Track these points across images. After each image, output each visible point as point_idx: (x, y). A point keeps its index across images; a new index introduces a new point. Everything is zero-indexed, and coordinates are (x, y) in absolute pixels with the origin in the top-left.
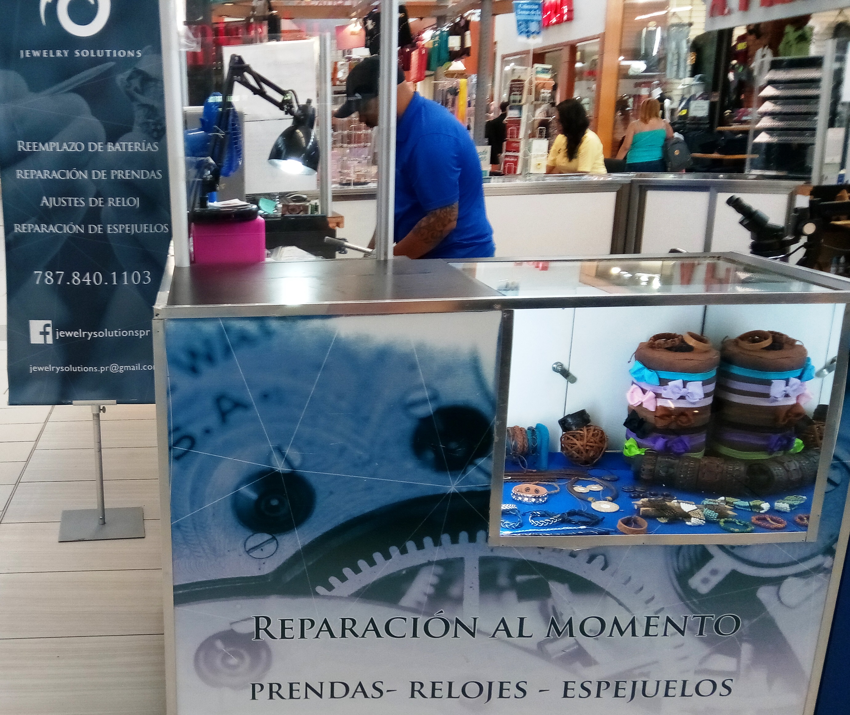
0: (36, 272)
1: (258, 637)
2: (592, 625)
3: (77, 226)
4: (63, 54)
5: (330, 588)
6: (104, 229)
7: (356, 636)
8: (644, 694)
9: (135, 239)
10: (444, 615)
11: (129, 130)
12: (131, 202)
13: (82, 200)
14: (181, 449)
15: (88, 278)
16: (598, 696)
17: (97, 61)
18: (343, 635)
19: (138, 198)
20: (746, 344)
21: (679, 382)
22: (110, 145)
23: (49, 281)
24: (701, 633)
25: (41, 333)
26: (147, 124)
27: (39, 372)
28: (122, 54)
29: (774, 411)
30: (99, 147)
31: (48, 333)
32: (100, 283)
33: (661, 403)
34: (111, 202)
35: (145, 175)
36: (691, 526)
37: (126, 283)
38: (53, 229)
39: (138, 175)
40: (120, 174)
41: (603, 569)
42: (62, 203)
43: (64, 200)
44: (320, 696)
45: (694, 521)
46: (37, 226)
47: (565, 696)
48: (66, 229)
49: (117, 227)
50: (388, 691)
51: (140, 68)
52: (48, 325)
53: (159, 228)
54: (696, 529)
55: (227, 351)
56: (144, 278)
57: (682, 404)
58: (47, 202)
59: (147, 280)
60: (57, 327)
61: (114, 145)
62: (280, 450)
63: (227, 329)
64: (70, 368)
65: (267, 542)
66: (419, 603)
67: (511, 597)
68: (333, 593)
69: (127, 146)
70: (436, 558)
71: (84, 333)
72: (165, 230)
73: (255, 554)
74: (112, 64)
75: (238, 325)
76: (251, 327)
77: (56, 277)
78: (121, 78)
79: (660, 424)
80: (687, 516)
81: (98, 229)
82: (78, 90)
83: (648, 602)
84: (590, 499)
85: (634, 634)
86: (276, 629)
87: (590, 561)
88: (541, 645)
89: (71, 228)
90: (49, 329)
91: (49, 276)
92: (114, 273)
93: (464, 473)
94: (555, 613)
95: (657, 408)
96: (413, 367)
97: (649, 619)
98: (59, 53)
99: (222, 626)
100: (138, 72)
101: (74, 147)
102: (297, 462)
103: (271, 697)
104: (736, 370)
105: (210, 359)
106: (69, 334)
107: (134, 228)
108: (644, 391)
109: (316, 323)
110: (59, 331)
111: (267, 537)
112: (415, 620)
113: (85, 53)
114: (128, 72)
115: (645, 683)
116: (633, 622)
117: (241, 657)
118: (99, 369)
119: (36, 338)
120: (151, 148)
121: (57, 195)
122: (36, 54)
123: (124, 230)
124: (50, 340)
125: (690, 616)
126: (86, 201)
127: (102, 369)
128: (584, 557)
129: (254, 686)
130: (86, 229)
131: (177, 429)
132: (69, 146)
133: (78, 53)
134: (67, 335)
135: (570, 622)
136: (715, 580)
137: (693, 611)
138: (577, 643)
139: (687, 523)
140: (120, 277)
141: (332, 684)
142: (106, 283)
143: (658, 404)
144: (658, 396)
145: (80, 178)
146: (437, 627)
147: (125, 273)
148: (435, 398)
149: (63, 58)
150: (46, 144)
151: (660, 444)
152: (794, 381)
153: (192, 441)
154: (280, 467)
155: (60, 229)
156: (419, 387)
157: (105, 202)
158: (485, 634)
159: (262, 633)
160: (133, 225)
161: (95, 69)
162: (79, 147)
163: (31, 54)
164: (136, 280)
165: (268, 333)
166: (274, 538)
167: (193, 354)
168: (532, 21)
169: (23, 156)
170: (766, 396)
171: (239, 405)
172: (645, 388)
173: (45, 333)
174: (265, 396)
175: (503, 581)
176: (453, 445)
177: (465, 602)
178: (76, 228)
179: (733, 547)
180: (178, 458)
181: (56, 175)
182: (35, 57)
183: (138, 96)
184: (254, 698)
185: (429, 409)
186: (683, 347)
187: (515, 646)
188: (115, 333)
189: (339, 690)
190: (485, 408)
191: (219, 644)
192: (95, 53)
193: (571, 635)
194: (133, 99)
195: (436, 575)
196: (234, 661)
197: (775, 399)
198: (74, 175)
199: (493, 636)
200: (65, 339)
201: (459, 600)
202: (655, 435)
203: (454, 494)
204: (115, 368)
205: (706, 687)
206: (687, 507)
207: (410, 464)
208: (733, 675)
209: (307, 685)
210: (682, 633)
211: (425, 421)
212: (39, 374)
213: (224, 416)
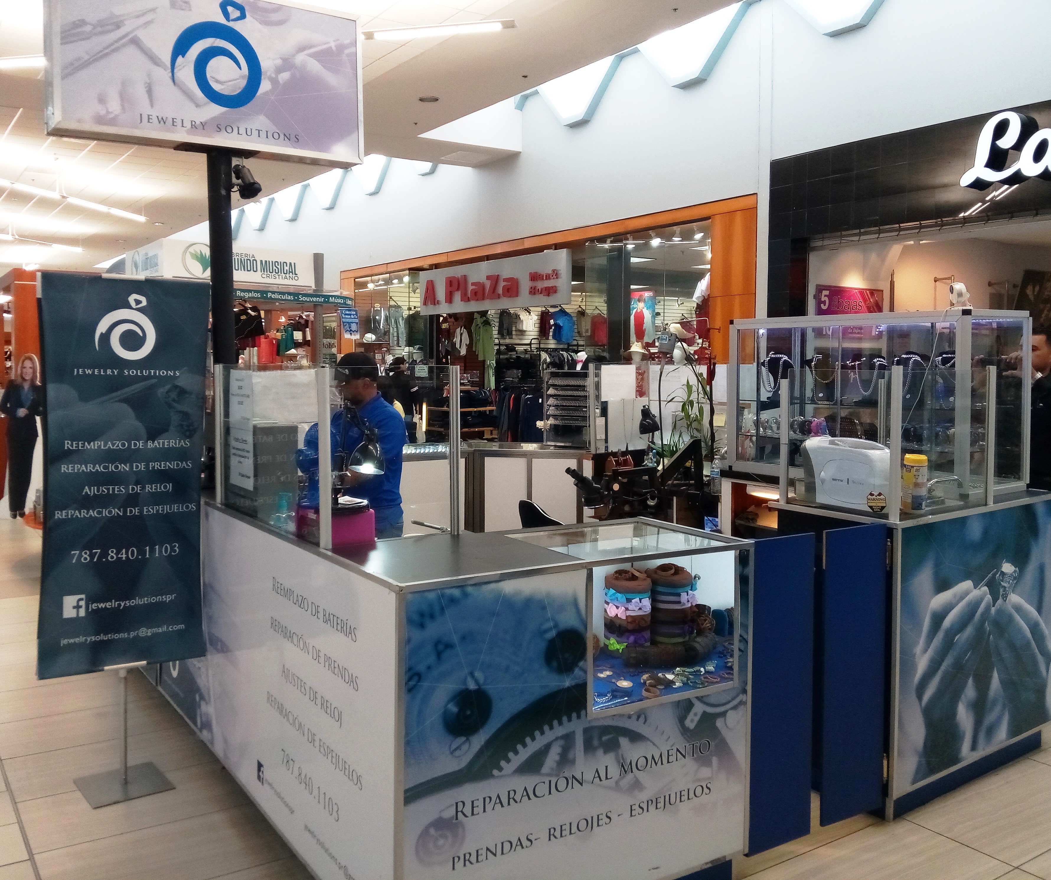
0: (73, 552)
1: (457, 819)
2: (642, 762)
3: (116, 510)
4: (113, 372)
5: (501, 769)
6: (141, 511)
7: (516, 802)
8: (670, 804)
9: (166, 518)
10: (566, 774)
11: (167, 430)
12: (165, 487)
13: (123, 488)
14: (412, 683)
15: (124, 553)
16: (648, 811)
17: (144, 378)
18: (509, 804)
19: (171, 484)
20: (660, 572)
21: (637, 600)
22: (150, 443)
23: (86, 559)
24: (693, 756)
25: (74, 607)
26: (182, 425)
27: (69, 645)
28: (163, 373)
29: (683, 611)
30: (140, 444)
31: (81, 607)
32: (134, 558)
33: (629, 613)
34: (148, 488)
35: (178, 465)
36: (676, 688)
37: (157, 555)
38: (93, 513)
39: (172, 465)
40: (157, 466)
41: (645, 723)
42: (103, 491)
43: (105, 488)
44: (495, 855)
45: (678, 684)
46: (77, 512)
47: (631, 816)
48: (105, 513)
49: (153, 509)
50: (536, 840)
51: (178, 384)
52: (81, 599)
53: (187, 507)
54: (679, 689)
55: (442, 610)
56: (173, 550)
57: (640, 613)
58: (88, 491)
59: (175, 551)
60: (90, 600)
61: (153, 443)
62: (472, 674)
63: (443, 595)
64: (102, 637)
65: (463, 743)
66: (552, 769)
67: (600, 752)
68: (503, 772)
69: (163, 443)
70: (560, 734)
71: (117, 603)
72: (192, 508)
73: (457, 753)
74: (154, 381)
75: (448, 592)
76: (456, 593)
77: (92, 556)
78: (161, 392)
79: (630, 627)
80: (672, 682)
81: (136, 511)
82: (126, 400)
83: (667, 740)
84: (613, 681)
85: (662, 764)
86: (467, 810)
87: (638, 719)
88: (617, 783)
89: (110, 512)
90: (82, 603)
91: (86, 555)
92: (148, 548)
93: (573, 673)
94: (623, 759)
95: (627, 616)
96: (544, 608)
97: (668, 751)
98: (109, 372)
99: (433, 816)
100: (176, 387)
101: (118, 445)
102: (481, 681)
103: (465, 865)
104: (660, 589)
105: (432, 616)
106: (102, 605)
107: (167, 508)
108: (617, 607)
109: (493, 586)
110: (92, 604)
111: (463, 739)
112: (550, 782)
113: (133, 372)
114: (168, 387)
115: (670, 795)
116: (661, 756)
117: (445, 837)
118: (129, 634)
119: (69, 612)
120: (183, 444)
121: (99, 484)
122: (89, 372)
123: (158, 511)
124: (82, 613)
125: (687, 745)
126: (127, 488)
127: (132, 634)
128: (634, 717)
129: (454, 858)
130: (125, 512)
131: (410, 669)
132: (113, 445)
133: (127, 373)
134: (100, 607)
135: (631, 763)
136: (697, 719)
137: (689, 742)
138: (635, 777)
139: (674, 686)
140: (152, 551)
141: (502, 843)
142: (140, 557)
143: (627, 615)
144: (627, 609)
145: (122, 470)
146: (562, 784)
147: (157, 547)
148: (556, 626)
149: (113, 376)
150: (92, 443)
151: (632, 638)
152: (690, 592)
153: (419, 676)
154: (472, 686)
155: (99, 513)
156: (548, 620)
157: (143, 488)
158: (588, 782)
159: (460, 814)
160: (165, 506)
161: (142, 384)
162: (123, 445)
163: (84, 372)
164: (166, 551)
165: (466, 595)
166: (467, 739)
167: (422, 615)
168: (352, 323)
169: (70, 453)
170: (679, 602)
171: (449, 646)
172: (618, 605)
173: (78, 607)
174: (463, 638)
175: (596, 742)
176: (567, 655)
177: (577, 763)
178: (115, 511)
179: (702, 697)
180: (410, 690)
181: (98, 468)
182: (87, 374)
183: (175, 404)
184: (454, 869)
185: (552, 634)
186: (634, 578)
187: (605, 787)
188: (145, 600)
189: (507, 846)
190: (580, 628)
191: (432, 831)
192: (142, 372)
193: (632, 772)
194: (170, 406)
195: (560, 746)
196: (441, 842)
197: (684, 604)
198: (117, 467)
199: (592, 783)
200: (98, 610)
201: (573, 762)
202: (627, 634)
203: (568, 687)
204: (144, 632)
205: (699, 791)
206: (670, 677)
207: (544, 672)
208: (710, 779)
209: (488, 849)
210: (684, 757)
211: (552, 642)
212: (70, 647)
213: (439, 655)
